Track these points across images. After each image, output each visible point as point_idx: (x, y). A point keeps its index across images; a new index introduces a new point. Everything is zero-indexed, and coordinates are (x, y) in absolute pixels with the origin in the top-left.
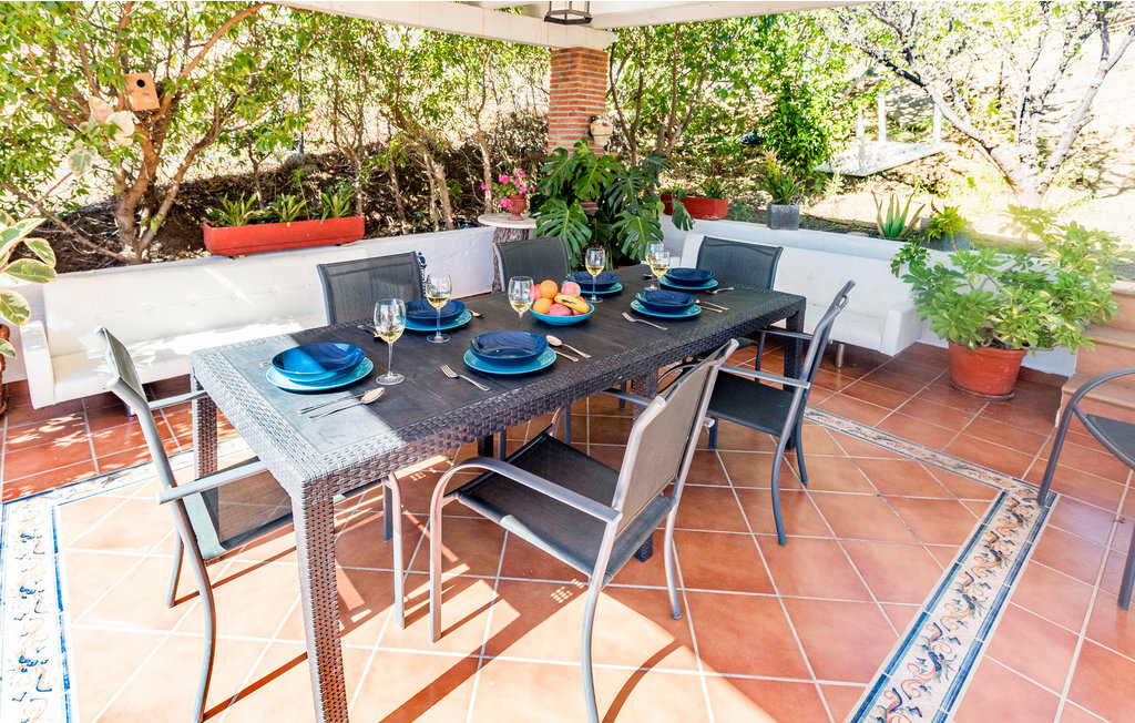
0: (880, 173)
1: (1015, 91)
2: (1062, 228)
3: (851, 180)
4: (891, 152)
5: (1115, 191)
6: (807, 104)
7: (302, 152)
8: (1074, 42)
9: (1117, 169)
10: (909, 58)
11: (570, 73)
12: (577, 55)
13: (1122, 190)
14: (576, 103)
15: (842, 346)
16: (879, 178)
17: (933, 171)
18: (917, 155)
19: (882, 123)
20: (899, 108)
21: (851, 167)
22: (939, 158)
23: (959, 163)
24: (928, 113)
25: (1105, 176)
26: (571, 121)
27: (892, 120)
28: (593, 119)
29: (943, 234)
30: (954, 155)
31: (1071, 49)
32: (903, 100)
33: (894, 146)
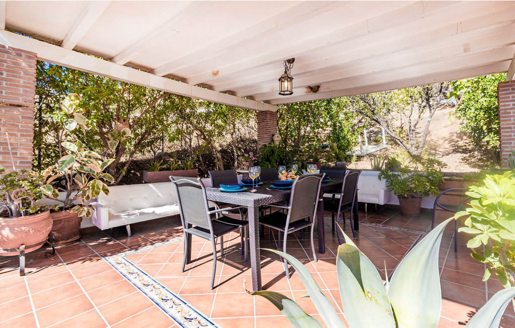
0: (368, 155)
1: (406, 128)
2: (426, 160)
3: (359, 158)
4: (371, 148)
5: (441, 156)
6: (342, 131)
7: (163, 151)
8: (422, 109)
9: (441, 150)
10: (374, 114)
11: (265, 120)
12: (267, 113)
13: (443, 156)
14: (267, 129)
15: (366, 204)
16: (368, 156)
17: (384, 153)
18: (379, 149)
19: (366, 139)
20: (370, 135)
21: (359, 153)
22: (386, 149)
23: (393, 150)
24: (380, 136)
25: (437, 152)
26: (266, 136)
27: (369, 138)
28: (273, 135)
29: (392, 166)
30: (390, 148)
31: (421, 110)
32: (371, 132)
33: (370, 147)
